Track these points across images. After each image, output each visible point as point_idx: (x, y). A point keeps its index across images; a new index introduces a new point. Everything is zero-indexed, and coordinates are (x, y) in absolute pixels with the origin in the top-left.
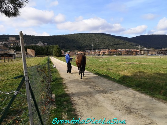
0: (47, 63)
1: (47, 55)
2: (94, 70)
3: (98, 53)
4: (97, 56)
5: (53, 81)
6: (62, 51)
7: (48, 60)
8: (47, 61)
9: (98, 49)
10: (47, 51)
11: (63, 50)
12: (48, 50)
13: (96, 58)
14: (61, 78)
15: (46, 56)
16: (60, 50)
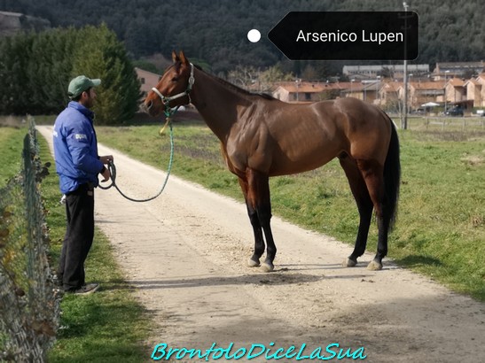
0: (20, 178)
1: (20, 111)
2: (419, 245)
3: (452, 96)
4: (440, 122)
5: (65, 334)
6: (141, 74)
7: (28, 154)
8: (18, 166)
9: (453, 56)
10: (23, 79)
11: (151, 69)
12: (30, 72)
13: (431, 140)
14: (137, 312)
15: (10, 120)
16: (129, 72)
